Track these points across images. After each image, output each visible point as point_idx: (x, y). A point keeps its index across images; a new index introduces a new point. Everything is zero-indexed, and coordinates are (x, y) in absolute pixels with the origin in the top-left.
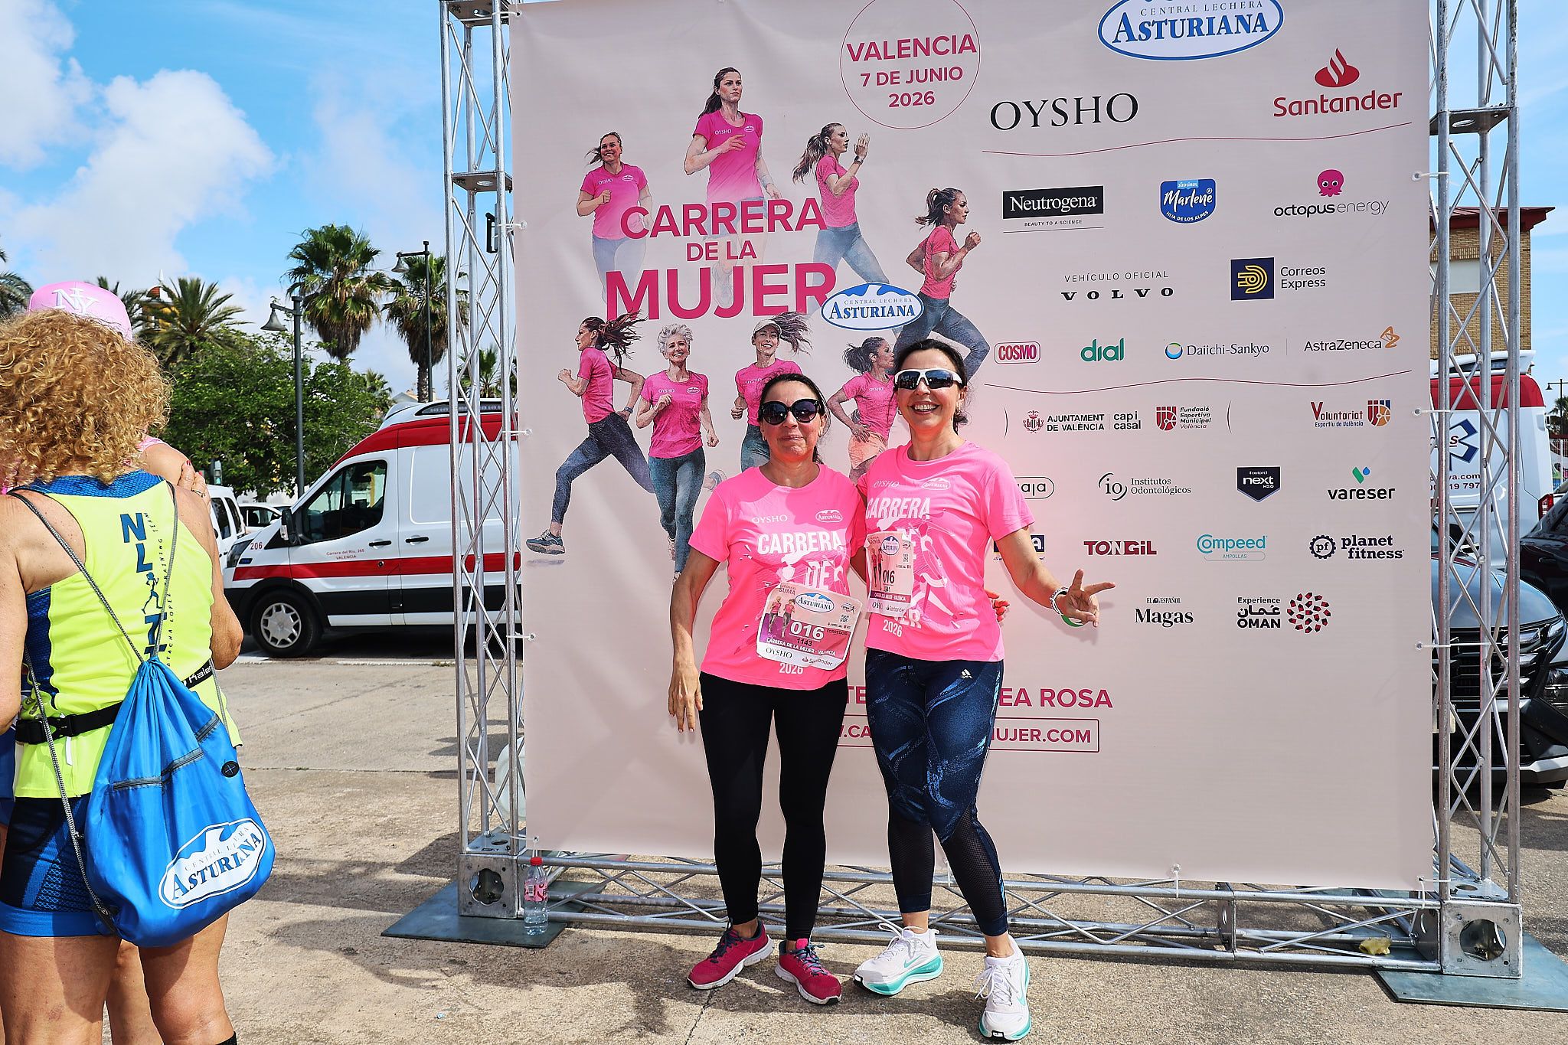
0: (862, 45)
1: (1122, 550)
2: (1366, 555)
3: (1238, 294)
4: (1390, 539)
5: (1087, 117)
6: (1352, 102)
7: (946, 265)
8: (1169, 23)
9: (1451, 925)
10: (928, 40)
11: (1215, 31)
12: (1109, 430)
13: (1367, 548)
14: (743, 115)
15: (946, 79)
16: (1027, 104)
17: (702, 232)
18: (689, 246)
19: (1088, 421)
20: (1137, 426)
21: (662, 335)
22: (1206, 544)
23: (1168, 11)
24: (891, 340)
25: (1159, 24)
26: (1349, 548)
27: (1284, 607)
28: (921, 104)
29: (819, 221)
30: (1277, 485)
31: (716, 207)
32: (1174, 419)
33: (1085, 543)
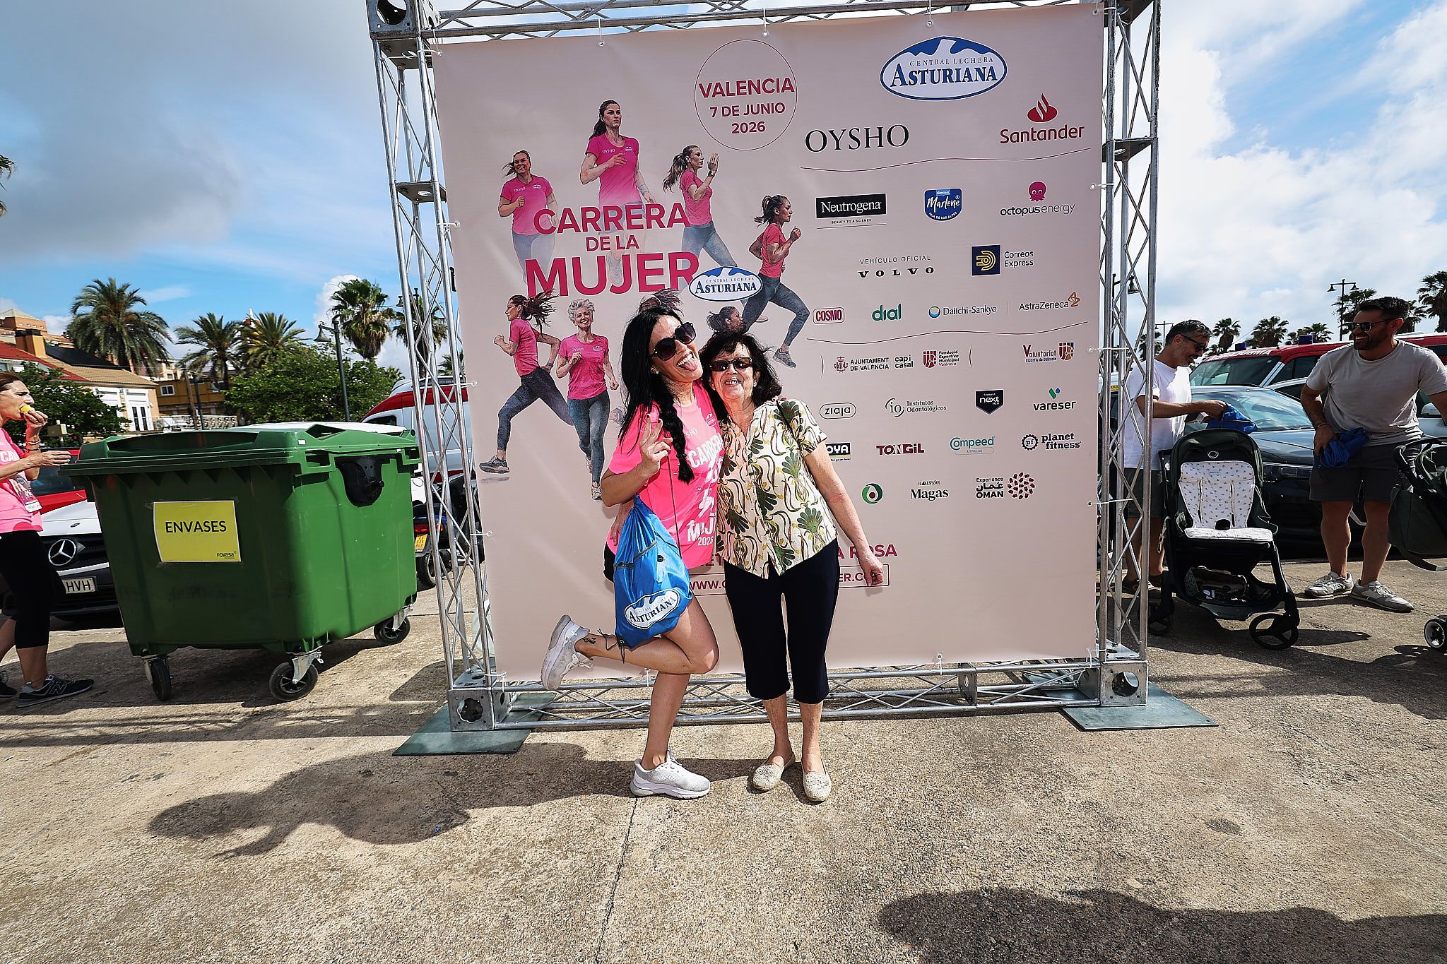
0: (710, 85)
1: (901, 451)
2: (1057, 446)
3: (977, 271)
4: (1072, 435)
5: (874, 142)
6: (1052, 132)
7: (777, 253)
8: (929, 72)
9: (1107, 677)
10: (759, 81)
11: (961, 79)
12: (892, 368)
13: (1058, 442)
14: (623, 138)
15: (773, 112)
16: (831, 132)
17: (597, 228)
18: (588, 239)
19: (877, 363)
20: (910, 365)
21: (572, 307)
22: (956, 444)
23: (929, 63)
24: (740, 308)
25: (923, 72)
26: (1046, 442)
27: (1005, 483)
28: (755, 131)
29: (684, 220)
30: (1001, 403)
31: (606, 209)
32: (935, 359)
33: (878, 447)
